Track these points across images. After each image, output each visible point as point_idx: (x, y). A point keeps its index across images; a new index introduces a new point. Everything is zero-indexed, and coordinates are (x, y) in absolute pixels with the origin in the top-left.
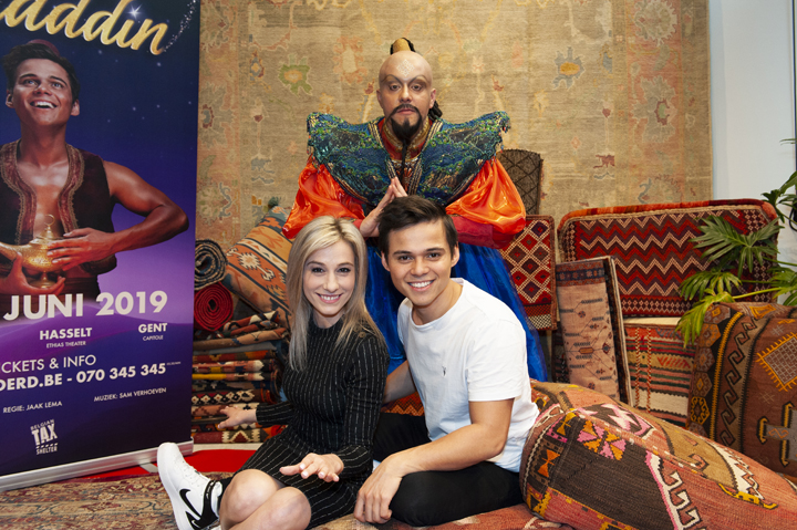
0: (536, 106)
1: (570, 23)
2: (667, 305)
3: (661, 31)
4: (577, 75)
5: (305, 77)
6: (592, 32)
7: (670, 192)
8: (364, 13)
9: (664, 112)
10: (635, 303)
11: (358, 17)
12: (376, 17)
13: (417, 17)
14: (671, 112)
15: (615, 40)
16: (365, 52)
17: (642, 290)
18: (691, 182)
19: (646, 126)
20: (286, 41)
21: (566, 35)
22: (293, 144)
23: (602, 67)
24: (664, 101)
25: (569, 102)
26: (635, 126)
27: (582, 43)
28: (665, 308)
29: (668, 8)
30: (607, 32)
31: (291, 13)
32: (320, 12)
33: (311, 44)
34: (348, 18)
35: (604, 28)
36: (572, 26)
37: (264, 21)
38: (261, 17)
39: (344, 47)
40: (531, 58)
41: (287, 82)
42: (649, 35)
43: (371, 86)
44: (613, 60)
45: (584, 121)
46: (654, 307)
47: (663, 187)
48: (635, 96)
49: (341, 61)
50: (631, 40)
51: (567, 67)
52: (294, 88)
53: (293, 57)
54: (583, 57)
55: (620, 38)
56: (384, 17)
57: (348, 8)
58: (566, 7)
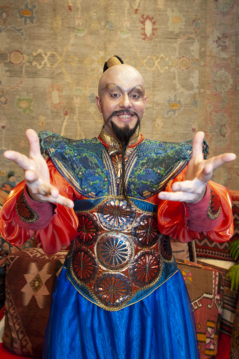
0: (156, 126)
1: (176, 82)
2: (222, 254)
3: (224, 87)
4: (179, 109)
5: (30, 106)
6: (188, 87)
7: (226, 174)
8: (64, 71)
9: (224, 130)
10: (205, 250)
11: (61, 73)
12: (71, 74)
13: (93, 74)
14: (228, 131)
15: (199, 92)
16: (64, 93)
17: (209, 244)
18: (237, 169)
19: (214, 138)
20: (20, 85)
21: (174, 88)
22: (23, 142)
23: (193, 106)
24: (225, 125)
26: (209, 138)
27: (182, 92)
28: (221, 255)
29: (228, 75)
30: (196, 87)
31: (24, 70)
32: (39, 70)
33: (34, 87)
34: (55, 74)
35: (194, 85)
36: (177, 83)
37: (8, 74)
38: (6, 71)
39: (53, 89)
40: (155, 100)
41: (20, 108)
42: (218, 89)
43: (67, 112)
44: (198, 102)
45: (182, 135)
46: (215, 254)
47: (222, 171)
48: (209, 122)
49: (51, 97)
50: (208, 92)
51: (173, 105)
52: (24, 111)
53: (24, 94)
54: (182, 100)
55: (202, 90)
56: (75, 74)
57: (56, 68)
58: (174, 73)
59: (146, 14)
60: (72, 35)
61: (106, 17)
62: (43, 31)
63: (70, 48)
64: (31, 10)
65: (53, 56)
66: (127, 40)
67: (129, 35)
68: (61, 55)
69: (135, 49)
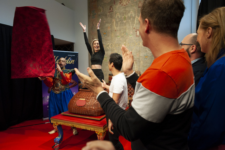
0: (141, 63)
1: (147, 49)
5: (106, 59)
11: (114, 49)
21: (146, 51)
22: (105, 69)
23: (152, 57)
25: (146, 63)
27: (149, 52)
32: (108, 49)
33: (107, 54)
40: (140, 55)
51: (146, 57)
52: (105, 61)
54: (149, 55)
56: (117, 49)
59: (137, 29)
60: (116, 38)
61: (125, 32)
62: (109, 38)
63: (116, 42)
64: (106, 32)
65: (112, 45)
66: (132, 38)
67: (132, 36)
68: (114, 44)
69: (134, 40)
